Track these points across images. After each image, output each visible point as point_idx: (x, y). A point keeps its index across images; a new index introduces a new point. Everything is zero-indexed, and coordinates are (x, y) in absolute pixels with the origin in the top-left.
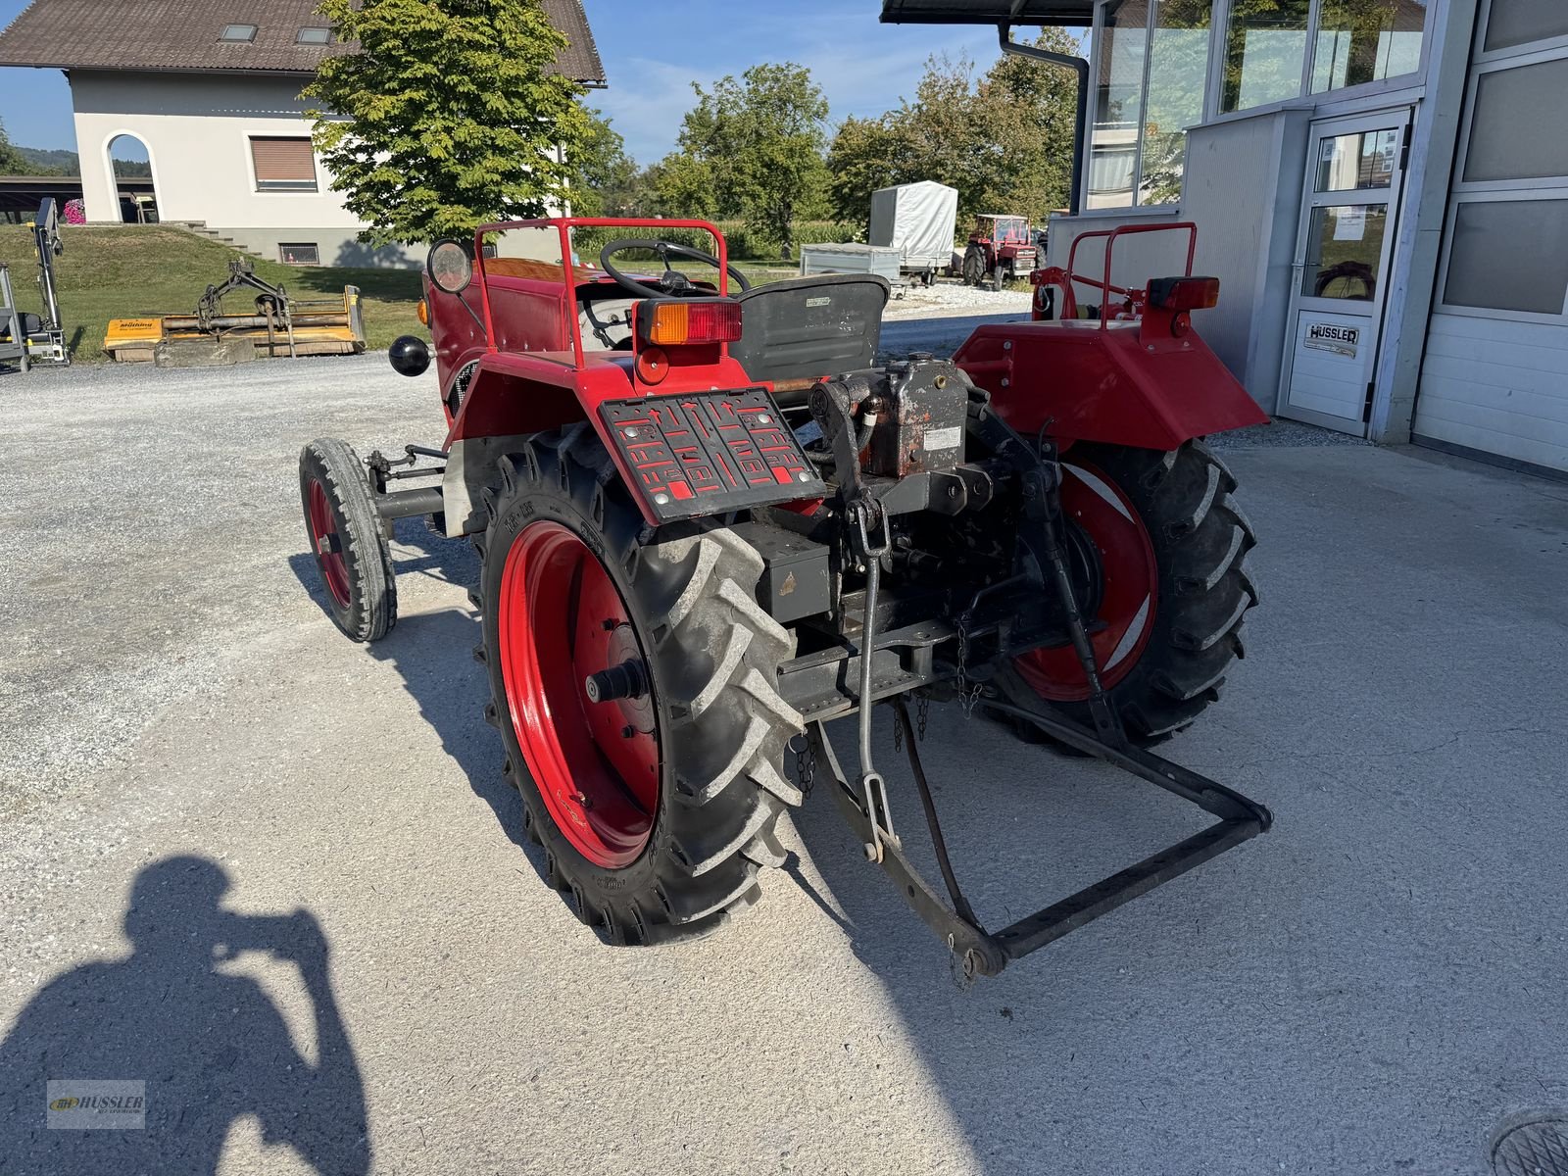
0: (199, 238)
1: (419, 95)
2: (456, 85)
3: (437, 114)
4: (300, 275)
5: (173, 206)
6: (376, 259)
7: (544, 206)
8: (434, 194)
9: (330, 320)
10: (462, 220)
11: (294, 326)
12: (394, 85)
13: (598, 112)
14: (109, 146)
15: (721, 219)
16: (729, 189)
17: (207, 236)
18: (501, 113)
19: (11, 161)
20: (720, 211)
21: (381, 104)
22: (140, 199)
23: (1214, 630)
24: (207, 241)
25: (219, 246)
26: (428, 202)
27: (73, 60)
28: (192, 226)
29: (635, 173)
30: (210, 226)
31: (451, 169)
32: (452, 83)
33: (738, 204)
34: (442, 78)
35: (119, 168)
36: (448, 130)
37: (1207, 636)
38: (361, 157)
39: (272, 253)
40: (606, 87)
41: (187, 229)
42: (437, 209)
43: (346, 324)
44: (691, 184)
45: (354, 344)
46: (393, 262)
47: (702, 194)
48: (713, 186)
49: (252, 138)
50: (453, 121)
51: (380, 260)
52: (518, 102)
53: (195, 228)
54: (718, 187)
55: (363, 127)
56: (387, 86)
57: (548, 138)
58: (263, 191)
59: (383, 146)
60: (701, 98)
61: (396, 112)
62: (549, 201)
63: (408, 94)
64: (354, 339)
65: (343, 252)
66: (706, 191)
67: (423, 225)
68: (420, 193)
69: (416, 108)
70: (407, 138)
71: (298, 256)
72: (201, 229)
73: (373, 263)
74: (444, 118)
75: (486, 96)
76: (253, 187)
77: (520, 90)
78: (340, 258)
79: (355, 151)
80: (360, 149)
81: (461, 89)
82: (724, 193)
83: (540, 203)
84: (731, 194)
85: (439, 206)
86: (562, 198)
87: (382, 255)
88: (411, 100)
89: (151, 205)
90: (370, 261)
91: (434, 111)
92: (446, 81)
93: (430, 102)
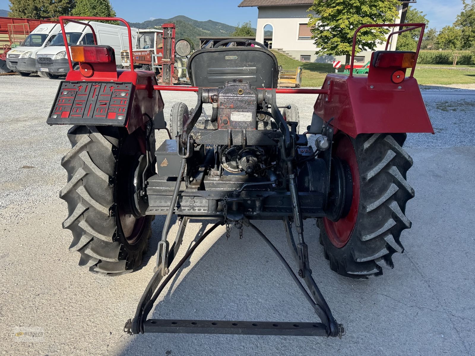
0: (280, 53)
1: (340, 8)
2: (353, 4)
3: (346, 14)
4: (302, 64)
5: (276, 45)
6: (327, 61)
7: (375, 43)
8: (339, 40)
9: (291, 77)
10: (345, 48)
11: (281, 78)
12: (334, 5)
13: (422, 12)
14: (264, 28)
15: (461, 50)
16: (467, 39)
17: (282, 53)
18: (367, 12)
19: (250, 33)
20: (462, 47)
21: (328, 11)
22: (269, 42)
23: (370, 233)
24: (281, 54)
25: (284, 55)
26: (337, 42)
27: (260, 4)
28: (279, 50)
29: (435, 34)
30: (284, 50)
31: (346, 31)
32: (352, 3)
33: (470, 44)
34: (349, 1)
35: (266, 33)
36: (348, 18)
37: (366, 235)
38: (322, 28)
39: (298, 58)
40: (416, 2)
41: (277, 51)
42: (339, 44)
43: (295, 78)
44: (452, 37)
45: (296, 85)
46: (331, 62)
47: (455, 41)
48: (461, 38)
49: (300, 24)
50: (350, 16)
51: (328, 61)
52: (374, 8)
53: (280, 50)
54: (463, 38)
55: (323, 19)
56: (332, 6)
57: (382, 20)
58: (300, 40)
59: (327, 25)
60: (464, 5)
61: (333, 13)
62: (377, 42)
63: (338, 7)
64: (296, 83)
65: (318, 58)
66: (457, 40)
67: (334, 50)
68: (336, 39)
69: (339, 12)
70: (335, 22)
71: (305, 59)
72: (281, 51)
73: (326, 62)
74: (348, 15)
75: (363, 7)
76: (297, 38)
77: (376, 4)
78: (316, 60)
79: (320, 26)
80: (321, 26)
81: (354, 5)
82: (465, 40)
83: (374, 42)
84: (468, 40)
85: (340, 43)
86: (382, 40)
87: (329, 59)
88: (338, 10)
89: (271, 44)
90: (325, 61)
91: (345, 13)
92: (350, 3)
93: (344, 10)
